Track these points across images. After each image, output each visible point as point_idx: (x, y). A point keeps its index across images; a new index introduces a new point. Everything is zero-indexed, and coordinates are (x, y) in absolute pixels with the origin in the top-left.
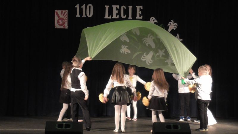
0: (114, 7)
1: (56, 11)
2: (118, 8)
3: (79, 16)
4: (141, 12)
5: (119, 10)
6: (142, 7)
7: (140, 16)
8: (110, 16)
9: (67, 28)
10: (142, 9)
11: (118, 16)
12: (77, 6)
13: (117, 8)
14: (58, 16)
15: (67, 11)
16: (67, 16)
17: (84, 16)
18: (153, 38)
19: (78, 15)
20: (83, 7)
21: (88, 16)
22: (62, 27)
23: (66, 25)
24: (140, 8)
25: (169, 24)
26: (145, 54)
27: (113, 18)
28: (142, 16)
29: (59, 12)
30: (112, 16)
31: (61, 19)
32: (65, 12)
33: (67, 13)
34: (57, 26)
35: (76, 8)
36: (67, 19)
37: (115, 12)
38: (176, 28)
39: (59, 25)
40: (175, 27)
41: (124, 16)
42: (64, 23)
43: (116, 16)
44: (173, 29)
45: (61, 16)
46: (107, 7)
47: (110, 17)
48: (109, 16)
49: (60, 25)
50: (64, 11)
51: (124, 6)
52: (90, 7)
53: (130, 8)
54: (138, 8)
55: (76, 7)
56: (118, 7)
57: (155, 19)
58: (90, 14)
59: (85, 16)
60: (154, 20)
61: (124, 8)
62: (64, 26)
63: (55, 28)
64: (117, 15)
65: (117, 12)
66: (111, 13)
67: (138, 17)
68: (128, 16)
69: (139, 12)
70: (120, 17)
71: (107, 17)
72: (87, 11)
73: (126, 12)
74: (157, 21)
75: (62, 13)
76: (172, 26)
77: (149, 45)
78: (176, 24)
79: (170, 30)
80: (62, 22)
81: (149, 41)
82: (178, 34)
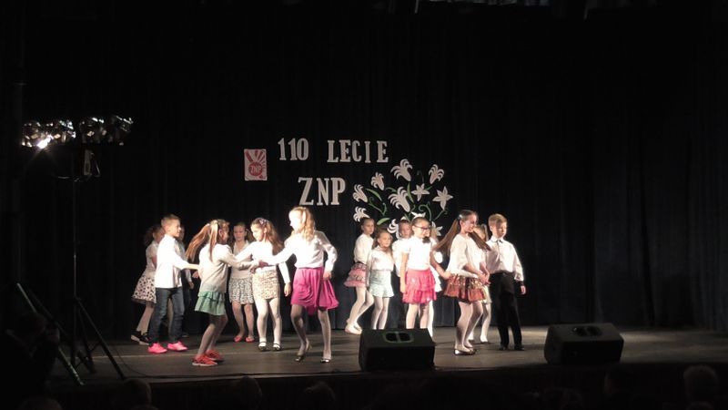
0: (343, 143)
1: (245, 150)
2: (349, 144)
3: (285, 159)
4: (384, 152)
5: (350, 148)
6: (385, 143)
7: (384, 159)
8: (337, 158)
9: (266, 179)
10: (386, 145)
11: (349, 158)
12: (282, 143)
13: (347, 144)
14: (250, 160)
15: (265, 150)
16: (265, 159)
17: (293, 158)
18: (406, 194)
19: (283, 158)
20: (292, 143)
21: (301, 159)
22: (257, 178)
23: (264, 174)
24: (383, 145)
25: (431, 171)
26: (393, 221)
27: (341, 161)
28: (387, 158)
29: (251, 152)
30: (340, 158)
31: (256, 164)
32: (261, 153)
33: (264, 154)
34: (248, 177)
35: (280, 145)
36: (265, 164)
37: (344, 151)
38: (442, 176)
39: (252, 175)
40: (440, 176)
41: (358, 158)
42: (261, 171)
43: (347, 158)
44: (437, 179)
45: (255, 160)
46: (331, 143)
47: (336, 161)
48: (334, 158)
49: (255, 175)
50: (259, 151)
51: (358, 142)
52: (303, 143)
53: (367, 144)
54: (380, 144)
55: (279, 143)
56: (349, 142)
57: (408, 162)
58: (303, 156)
59: (296, 159)
60: (406, 164)
61: (357, 144)
62: (261, 177)
63: (246, 179)
64: (347, 156)
65: (347, 151)
66: (337, 153)
67: (380, 160)
68: (364, 158)
69: (381, 152)
70: (352, 159)
71: (331, 160)
72: (299, 150)
73: (361, 151)
74: (411, 167)
75: (256, 155)
76: (436, 174)
77: (400, 206)
78: (442, 170)
79: (432, 181)
80: (256, 169)
81: (400, 199)
82: (445, 188)
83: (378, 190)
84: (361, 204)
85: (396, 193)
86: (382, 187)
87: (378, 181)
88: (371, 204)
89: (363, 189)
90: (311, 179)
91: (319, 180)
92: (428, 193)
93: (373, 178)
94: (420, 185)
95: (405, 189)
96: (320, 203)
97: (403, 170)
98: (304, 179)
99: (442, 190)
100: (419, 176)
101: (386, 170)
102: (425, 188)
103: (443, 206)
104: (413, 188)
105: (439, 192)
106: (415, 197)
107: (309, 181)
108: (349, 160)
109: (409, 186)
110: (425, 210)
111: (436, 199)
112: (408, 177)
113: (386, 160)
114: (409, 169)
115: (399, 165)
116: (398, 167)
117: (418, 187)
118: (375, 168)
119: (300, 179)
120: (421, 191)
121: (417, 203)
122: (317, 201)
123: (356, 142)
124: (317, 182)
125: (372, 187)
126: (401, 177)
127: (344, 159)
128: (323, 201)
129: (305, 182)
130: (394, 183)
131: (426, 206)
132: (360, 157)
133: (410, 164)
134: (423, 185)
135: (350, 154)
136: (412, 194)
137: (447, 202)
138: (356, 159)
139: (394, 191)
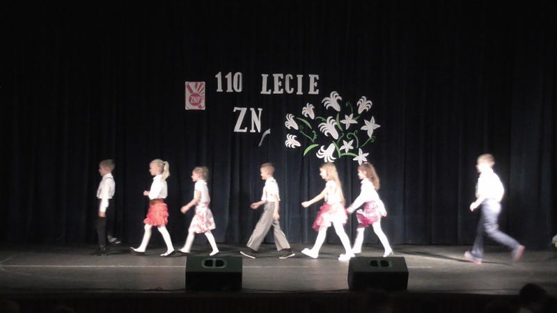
0: (276, 76)
1: (186, 83)
2: (282, 77)
3: (222, 91)
4: (316, 84)
5: (283, 81)
6: (317, 77)
7: (315, 90)
8: (270, 90)
9: (204, 109)
10: (318, 78)
11: (282, 90)
12: (219, 76)
13: (279, 78)
14: (191, 91)
15: (204, 83)
16: (204, 91)
17: (229, 90)
18: (335, 123)
19: (220, 89)
20: (229, 76)
21: (237, 90)
22: (196, 108)
23: (203, 104)
24: (315, 78)
25: (359, 102)
26: (322, 147)
27: (274, 93)
28: (318, 90)
29: (192, 84)
30: (273, 90)
31: (196, 95)
32: (201, 85)
33: (203, 86)
34: (189, 106)
35: (217, 78)
36: (204, 95)
37: (277, 84)
38: (370, 107)
39: (192, 104)
40: (368, 107)
41: (290, 90)
42: (200, 101)
43: (280, 90)
44: (365, 110)
45: (195, 91)
46: (265, 77)
47: (269, 92)
48: (267, 90)
49: (195, 104)
50: (199, 83)
51: (291, 76)
52: (239, 76)
53: (300, 77)
54: (312, 77)
55: (216, 76)
57: (337, 94)
58: (238, 88)
59: (232, 91)
60: (336, 96)
61: (290, 78)
62: (200, 107)
63: (186, 109)
65: (280, 84)
66: (271, 85)
67: (312, 92)
68: (296, 90)
69: (313, 84)
70: (285, 91)
71: (264, 91)
72: (234, 83)
73: (294, 84)
74: (340, 98)
75: (196, 86)
76: (364, 105)
77: (328, 134)
78: (370, 102)
79: (360, 112)
80: (196, 100)
81: (329, 127)
82: (373, 118)
83: (308, 119)
84: (292, 131)
85: (326, 122)
86: (312, 116)
87: (309, 111)
88: (301, 132)
89: (294, 119)
90: (246, 109)
91: (252, 110)
92: (356, 122)
93: (304, 108)
94: (349, 115)
95: (334, 118)
96: (253, 131)
97: (333, 101)
98: (239, 109)
99: (369, 120)
100: (348, 106)
101: (317, 102)
102: (354, 117)
103: (370, 134)
104: (342, 118)
105: (366, 122)
106: (343, 126)
107: (244, 110)
108: (282, 92)
109: (338, 116)
110: (353, 137)
111: (363, 128)
112: (337, 108)
113: (317, 92)
114: (338, 101)
115: (329, 96)
116: (327, 98)
117: (346, 116)
118: (307, 98)
119: (236, 109)
120: (349, 121)
121: (346, 132)
122: (250, 128)
123: (289, 76)
124: (251, 112)
125: (303, 117)
126: (331, 108)
127: (276, 91)
128: (255, 128)
129: (240, 111)
130: (323, 112)
131: (354, 134)
132: (292, 89)
133: (340, 95)
134: (352, 115)
135: (283, 87)
136: (341, 124)
137: (374, 131)
138: (289, 92)
139: (323, 120)
